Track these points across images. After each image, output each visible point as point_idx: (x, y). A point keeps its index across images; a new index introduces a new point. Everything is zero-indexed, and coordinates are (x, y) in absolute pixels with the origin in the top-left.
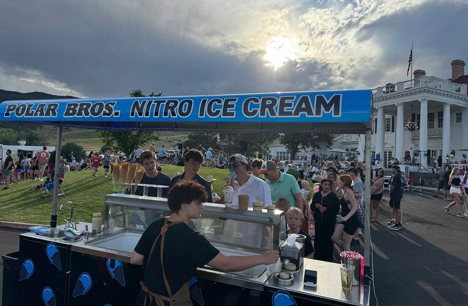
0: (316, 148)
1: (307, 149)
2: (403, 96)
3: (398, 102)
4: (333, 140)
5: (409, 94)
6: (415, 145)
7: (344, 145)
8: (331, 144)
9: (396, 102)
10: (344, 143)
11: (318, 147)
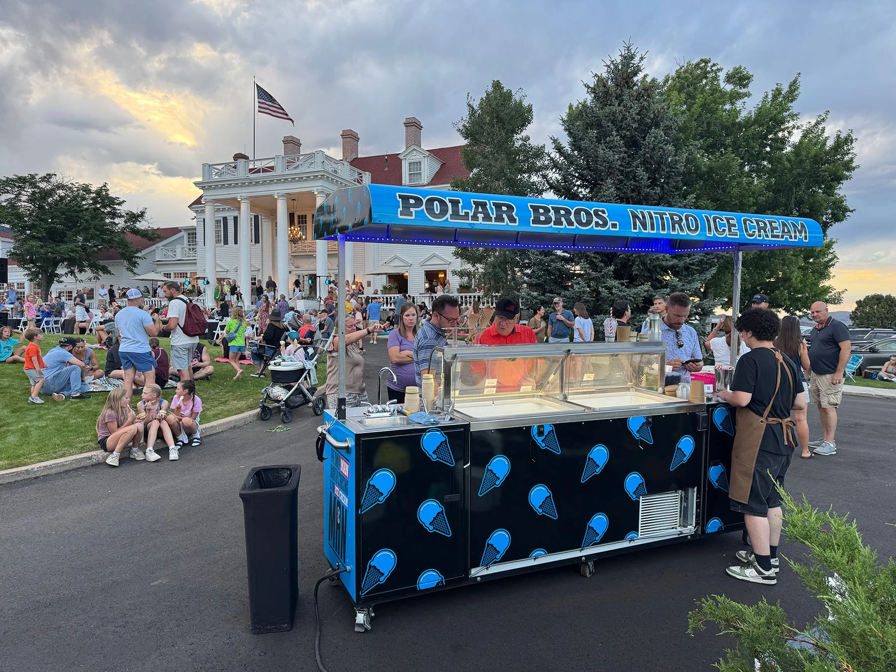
0: (100, 273)
1: (80, 276)
2: (286, 181)
3: (278, 191)
4: (136, 255)
5: (297, 179)
6: (295, 267)
7: (159, 266)
8: (134, 264)
9: (276, 192)
10: (160, 263)
11: (106, 271)
